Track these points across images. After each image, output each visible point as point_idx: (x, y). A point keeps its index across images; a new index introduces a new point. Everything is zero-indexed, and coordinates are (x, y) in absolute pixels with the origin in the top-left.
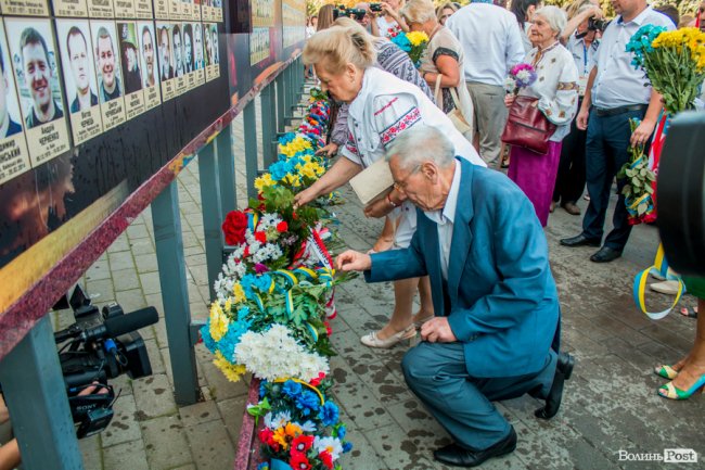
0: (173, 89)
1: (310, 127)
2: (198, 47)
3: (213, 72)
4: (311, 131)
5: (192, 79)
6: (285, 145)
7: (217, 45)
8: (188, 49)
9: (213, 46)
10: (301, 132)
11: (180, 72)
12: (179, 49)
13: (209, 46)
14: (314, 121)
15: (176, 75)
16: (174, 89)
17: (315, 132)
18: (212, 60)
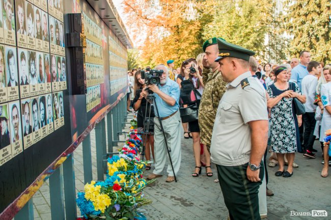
0: (31, 140)
1: (129, 149)
2: (49, 109)
3: (60, 123)
4: (129, 152)
5: (45, 131)
6: (112, 163)
7: (62, 105)
8: (43, 112)
9: (60, 106)
10: (123, 153)
11: (37, 129)
12: (36, 114)
13: (57, 107)
14: (132, 144)
15: (34, 130)
16: (33, 139)
17: (132, 152)
18: (59, 115)
